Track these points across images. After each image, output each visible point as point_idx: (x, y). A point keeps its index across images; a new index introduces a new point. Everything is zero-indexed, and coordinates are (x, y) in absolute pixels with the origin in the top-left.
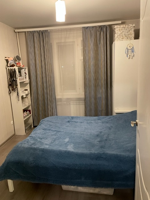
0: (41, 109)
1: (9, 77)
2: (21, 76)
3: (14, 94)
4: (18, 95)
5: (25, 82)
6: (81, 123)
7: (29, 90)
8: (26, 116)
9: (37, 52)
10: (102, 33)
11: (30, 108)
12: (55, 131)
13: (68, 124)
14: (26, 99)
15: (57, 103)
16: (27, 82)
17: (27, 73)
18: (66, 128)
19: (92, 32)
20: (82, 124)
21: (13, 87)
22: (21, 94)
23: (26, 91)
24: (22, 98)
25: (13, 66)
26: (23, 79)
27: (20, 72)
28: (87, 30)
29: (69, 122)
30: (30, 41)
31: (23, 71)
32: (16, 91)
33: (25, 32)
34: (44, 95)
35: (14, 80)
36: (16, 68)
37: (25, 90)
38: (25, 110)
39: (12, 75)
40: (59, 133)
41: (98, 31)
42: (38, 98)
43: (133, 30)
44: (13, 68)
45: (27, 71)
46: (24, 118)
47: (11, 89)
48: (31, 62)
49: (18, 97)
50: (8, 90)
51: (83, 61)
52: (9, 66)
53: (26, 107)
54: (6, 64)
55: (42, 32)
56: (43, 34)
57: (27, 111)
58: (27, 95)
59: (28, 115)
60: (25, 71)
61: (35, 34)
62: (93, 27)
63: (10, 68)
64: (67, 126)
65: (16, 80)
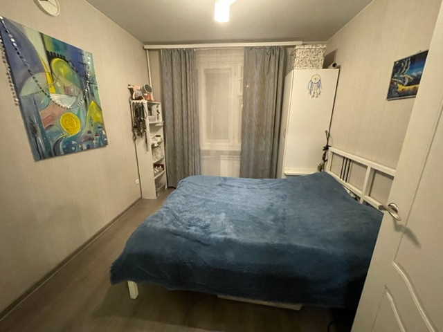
0: (178, 163)
1: (134, 114)
2: (151, 114)
3: (141, 142)
4: (146, 142)
5: (157, 125)
6: (239, 187)
7: (162, 136)
8: (157, 174)
9: (176, 81)
10: (273, 58)
11: (163, 163)
12: (202, 199)
13: (220, 189)
14: (158, 150)
15: (202, 157)
16: (160, 125)
17: (160, 111)
18: (219, 195)
19: (259, 55)
20: (240, 189)
21: (139, 130)
22: (151, 141)
23: (159, 138)
24: (153, 147)
25: (140, 98)
26: (155, 119)
27: (150, 109)
28: (251, 52)
29: (220, 185)
30: (166, 64)
31: (154, 108)
32: (144, 137)
33: (159, 50)
34: (183, 144)
35: (141, 120)
36: (145, 102)
37: (157, 136)
38: (156, 165)
39: (138, 112)
40: (209, 203)
41: (267, 54)
42: (175, 149)
43: (322, 53)
44: (140, 101)
45: (160, 109)
46: (155, 176)
47: (136, 133)
48: (166, 96)
49: (147, 146)
50: (132, 134)
51: (242, 98)
52: (134, 98)
53: (157, 160)
54: (130, 95)
55: (185, 51)
56: (185, 54)
57: (158, 166)
58: (159, 143)
59: (160, 172)
60: (157, 108)
61: (173, 54)
62: (260, 48)
63: (135, 101)
64: (219, 192)
65: (144, 121)
